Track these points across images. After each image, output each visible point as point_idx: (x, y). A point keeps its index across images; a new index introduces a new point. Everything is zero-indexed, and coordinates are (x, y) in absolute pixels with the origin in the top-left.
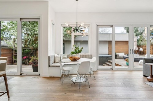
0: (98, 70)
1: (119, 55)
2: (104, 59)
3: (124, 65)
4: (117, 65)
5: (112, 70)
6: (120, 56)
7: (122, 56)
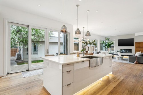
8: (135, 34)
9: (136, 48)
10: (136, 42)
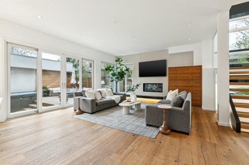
0: (8, 119)
1: (52, 91)
2: (26, 99)
3: (57, 104)
4: (44, 105)
5: (38, 112)
6: (54, 92)
7: (56, 92)
8: (168, 50)
9: (170, 80)
10: (169, 68)
